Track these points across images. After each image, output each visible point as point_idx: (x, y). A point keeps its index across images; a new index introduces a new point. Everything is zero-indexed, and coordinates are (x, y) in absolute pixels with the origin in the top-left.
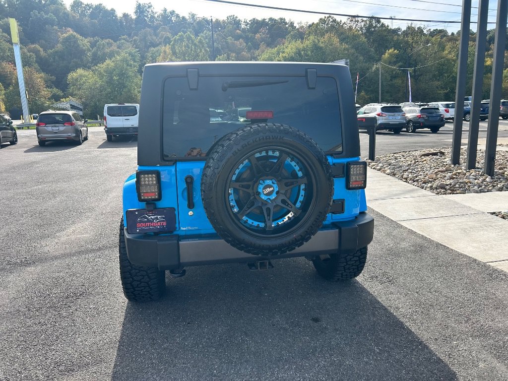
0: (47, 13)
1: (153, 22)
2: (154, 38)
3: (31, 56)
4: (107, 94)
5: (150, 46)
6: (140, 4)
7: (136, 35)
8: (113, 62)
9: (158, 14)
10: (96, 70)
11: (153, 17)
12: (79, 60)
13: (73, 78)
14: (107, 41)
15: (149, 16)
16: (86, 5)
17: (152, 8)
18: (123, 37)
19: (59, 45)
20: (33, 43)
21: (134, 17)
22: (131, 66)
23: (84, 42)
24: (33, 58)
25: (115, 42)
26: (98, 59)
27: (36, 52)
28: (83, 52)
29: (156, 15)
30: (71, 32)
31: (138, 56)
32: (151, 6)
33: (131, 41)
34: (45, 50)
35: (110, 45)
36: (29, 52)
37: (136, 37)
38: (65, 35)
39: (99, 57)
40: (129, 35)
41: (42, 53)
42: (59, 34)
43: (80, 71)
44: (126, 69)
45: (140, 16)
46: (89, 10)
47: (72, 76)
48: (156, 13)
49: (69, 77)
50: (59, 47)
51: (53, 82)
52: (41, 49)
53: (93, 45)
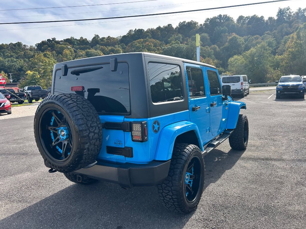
0: (223, 27)
1: (290, 18)
2: (289, 29)
3: (211, 51)
4: (249, 69)
5: (285, 35)
6: (281, 9)
7: (276, 29)
8: (255, 49)
9: (294, 13)
10: (244, 55)
11: (290, 15)
12: (237, 50)
13: (231, 61)
14: (255, 36)
15: (287, 15)
16: (246, 18)
17: (290, 10)
18: (266, 32)
19: (227, 43)
20: (214, 44)
21: (276, 18)
22: (267, 50)
23: (241, 40)
24: (212, 52)
25: (261, 36)
26: (247, 48)
27: (214, 49)
28: (239, 45)
29: (292, 14)
30: (234, 35)
31: (275, 43)
32: (289, 9)
33: (272, 34)
34: (219, 47)
35: (257, 38)
36: (211, 49)
37: (275, 31)
38: (231, 37)
39: (249, 47)
40: (271, 30)
41: (218, 49)
42: (228, 37)
43: (236, 57)
44: (264, 52)
45: (280, 17)
46: (247, 20)
47: (231, 59)
48: (292, 12)
49: (229, 60)
50: (227, 44)
51: (221, 64)
52: (217, 47)
53: (246, 40)
